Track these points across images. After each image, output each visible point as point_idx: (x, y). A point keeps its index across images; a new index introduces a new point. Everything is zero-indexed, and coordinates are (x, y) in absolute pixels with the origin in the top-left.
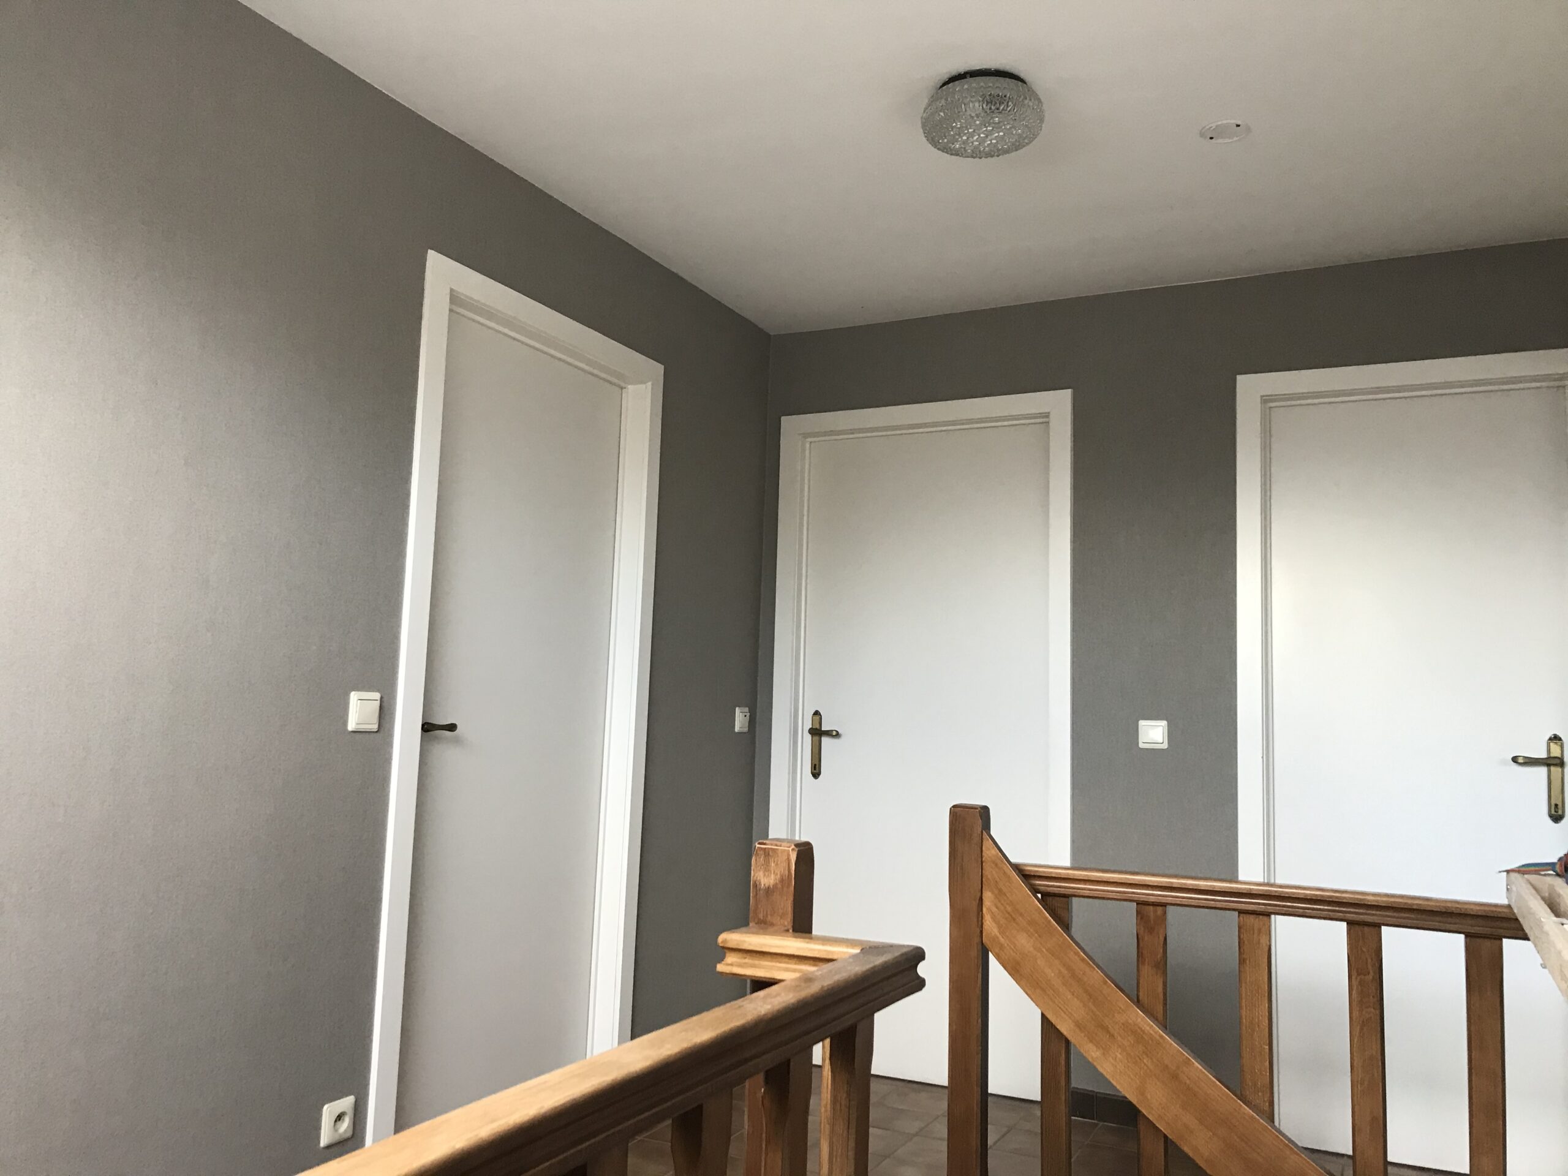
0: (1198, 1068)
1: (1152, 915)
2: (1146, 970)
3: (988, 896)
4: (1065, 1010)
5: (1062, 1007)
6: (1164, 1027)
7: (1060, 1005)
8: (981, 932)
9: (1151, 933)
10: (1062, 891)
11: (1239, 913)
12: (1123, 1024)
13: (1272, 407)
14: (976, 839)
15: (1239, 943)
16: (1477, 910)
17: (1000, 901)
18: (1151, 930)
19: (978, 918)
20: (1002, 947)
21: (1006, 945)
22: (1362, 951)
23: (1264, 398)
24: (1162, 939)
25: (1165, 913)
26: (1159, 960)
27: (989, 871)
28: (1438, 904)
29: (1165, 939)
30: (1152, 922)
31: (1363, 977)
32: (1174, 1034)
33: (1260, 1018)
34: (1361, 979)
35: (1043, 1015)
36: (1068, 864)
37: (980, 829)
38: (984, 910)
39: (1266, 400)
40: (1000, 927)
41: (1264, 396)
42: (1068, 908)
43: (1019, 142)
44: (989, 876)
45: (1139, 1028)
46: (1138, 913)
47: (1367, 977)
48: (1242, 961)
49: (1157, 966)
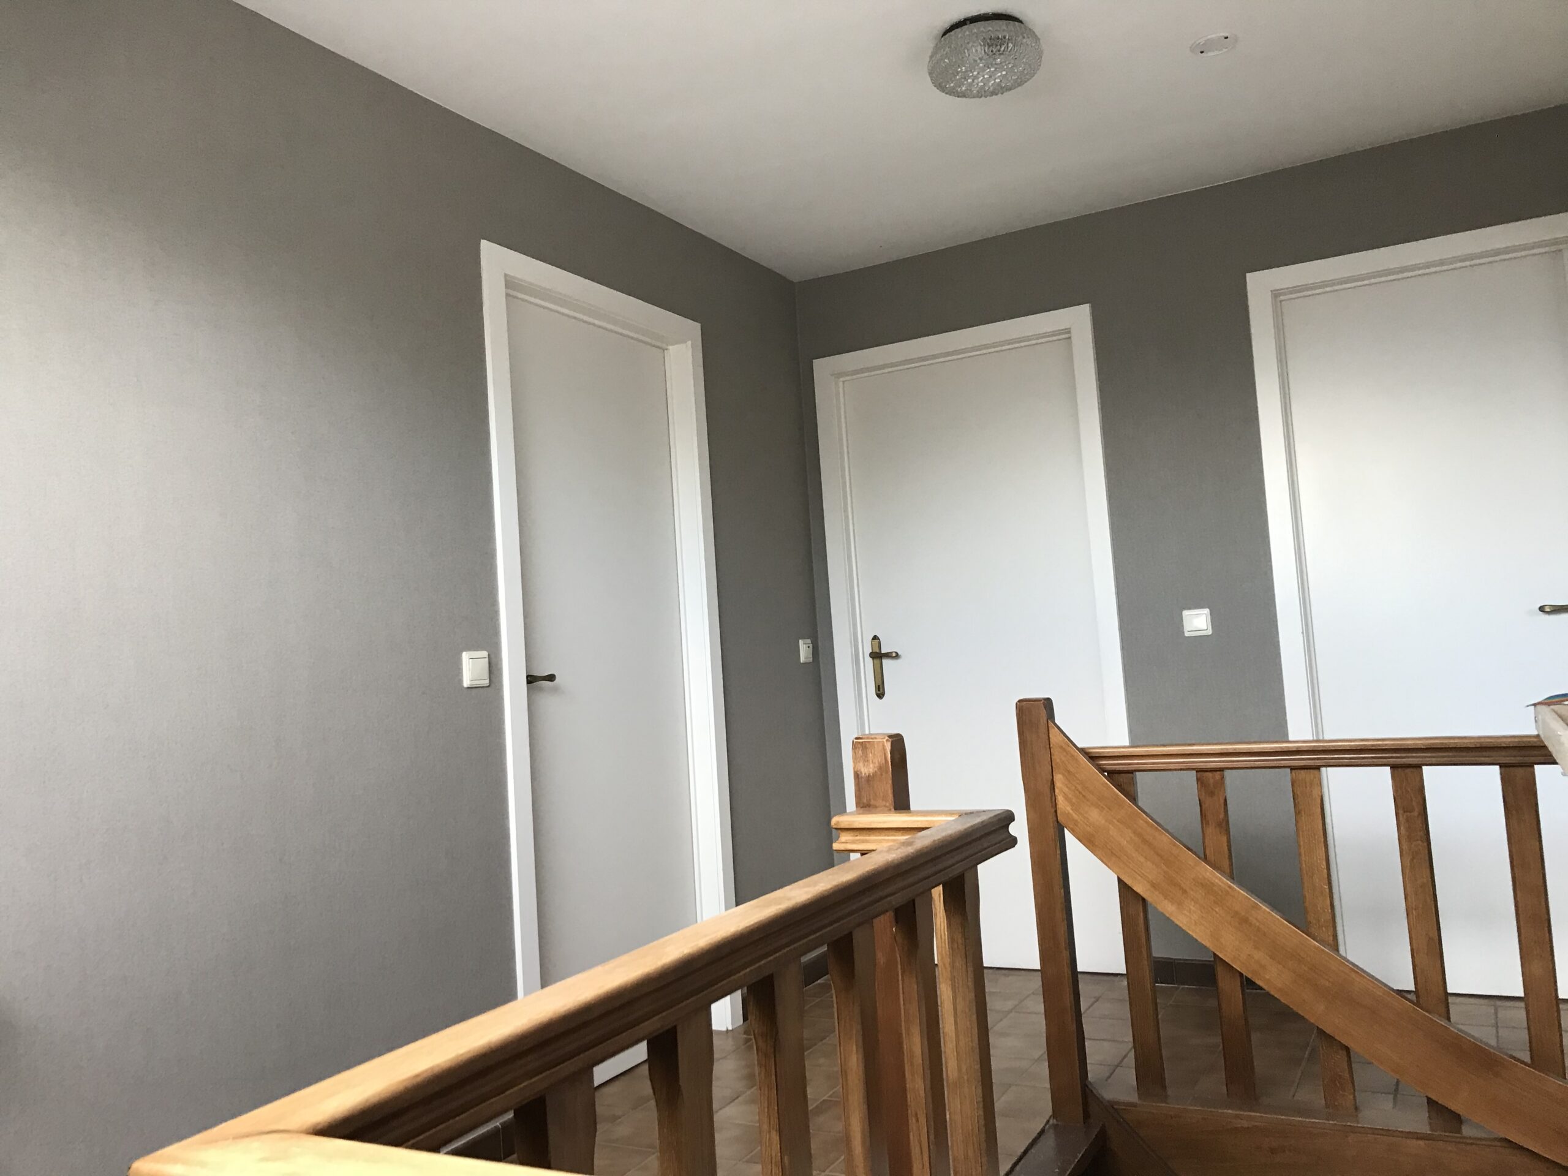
0: (1265, 910)
1: (1211, 781)
2: (1210, 830)
3: (1059, 779)
4: (1139, 872)
5: (1137, 871)
6: (1231, 877)
7: (1134, 869)
8: (1056, 811)
9: (1212, 797)
10: (1125, 768)
11: (1291, 769)
12: (1194, 880)
13: (1283, 301)
14: (1043, 729)
15: (1293, 796)
16: (1510, 742)
17: (1069, 781)
18: (1212, 794)
19: (1051, 800)
20: (1076, 823)
21: (1079, 820)
22: (1407, 791)
23: (1274, 292)
24: (1222, 801)
25: (1223, 777)
26: (1221, 820)
27: (1058, 757)
28: (1472, 741)
29: (1225, 800)
30: (1212, 786)
31: (1408, 814)
32: (1241, 884)
33: (1319, 861)
34: (1407, 816)
35: (1120, 881)
36: (1127, 744)
37: (1045, 719)
38: (1057, 791)
39: (1276, 294)
40: (1072, 804)
41: (1274, 291)
42: (1133, 782)
43: (1021, 78)
44: (1058, 760)
45: (1208, 880)
46: (1198, 780)
47: (1412, 814)
48: (1298, 813)
49: (1219, 825)
